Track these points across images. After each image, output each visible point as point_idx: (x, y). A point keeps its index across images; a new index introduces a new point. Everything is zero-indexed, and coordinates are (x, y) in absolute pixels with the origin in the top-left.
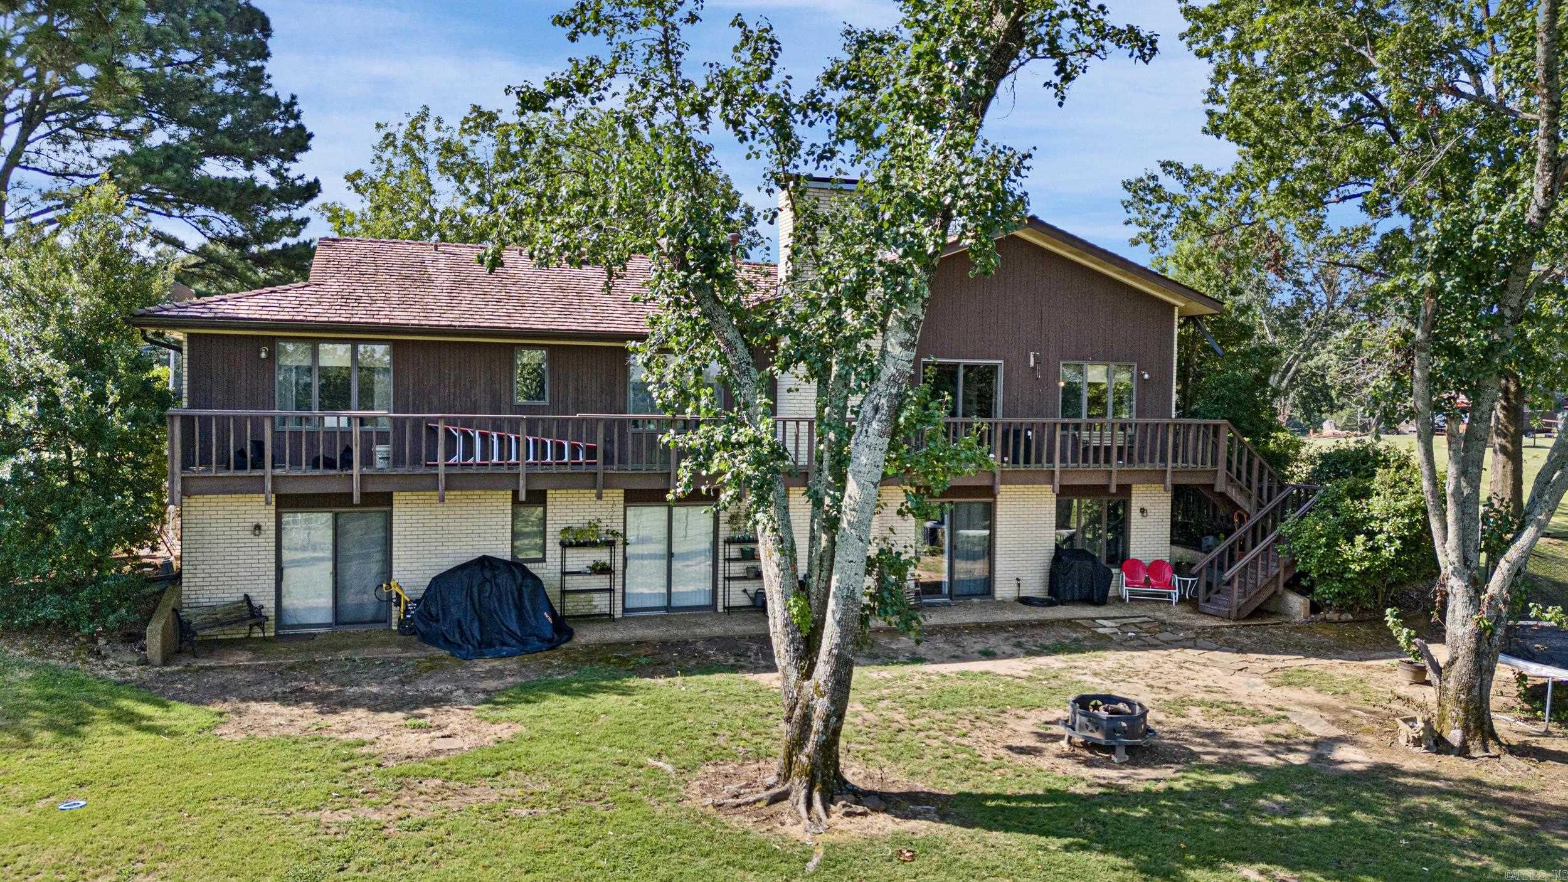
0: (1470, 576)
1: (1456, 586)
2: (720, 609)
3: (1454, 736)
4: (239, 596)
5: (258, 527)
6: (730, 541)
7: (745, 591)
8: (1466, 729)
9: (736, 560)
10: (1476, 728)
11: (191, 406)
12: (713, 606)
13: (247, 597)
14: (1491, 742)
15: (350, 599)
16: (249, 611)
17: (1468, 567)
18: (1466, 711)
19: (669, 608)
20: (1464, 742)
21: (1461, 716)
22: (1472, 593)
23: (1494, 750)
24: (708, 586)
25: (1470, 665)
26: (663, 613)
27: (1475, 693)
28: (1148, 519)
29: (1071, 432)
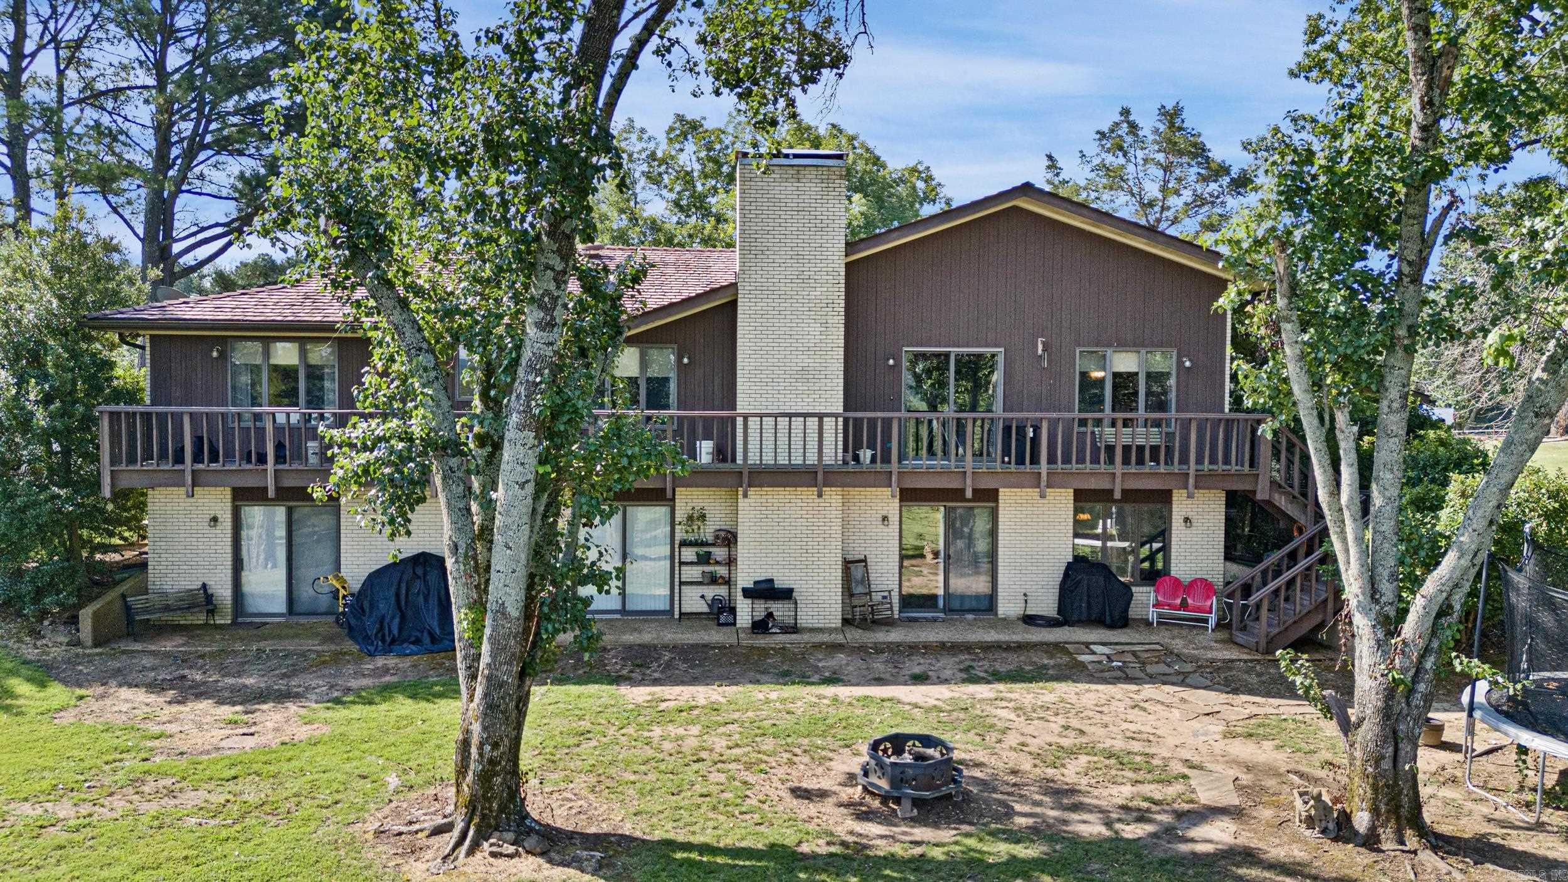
0: (1379, 613)
1: (1362, 623)
2: (677, 616)
3: (1362, 820)
4: (197, 585)
5: (215, 520)
6: (684, 544)
7: (703, 597)
8: (1375, 811)
9: (691, 563)
10: (1388, 811)
11: (154, 403)
12: (671, 611)
13: (204, 586)
14: (1409, 832)
15: (305, 592)
16: (205, 599)
17: (1377, 602)
18: (1375, 788)
19: (623, 611)
20: (1373, 829)
21: (1369, 795)
22: (1381, 635)
23: (1412, 841)
24: (666, 591)
25: (1377, 729)
26: (618, 616)
27: (1386, 765)
28: (1194, 530)
29: (1090, 428)
